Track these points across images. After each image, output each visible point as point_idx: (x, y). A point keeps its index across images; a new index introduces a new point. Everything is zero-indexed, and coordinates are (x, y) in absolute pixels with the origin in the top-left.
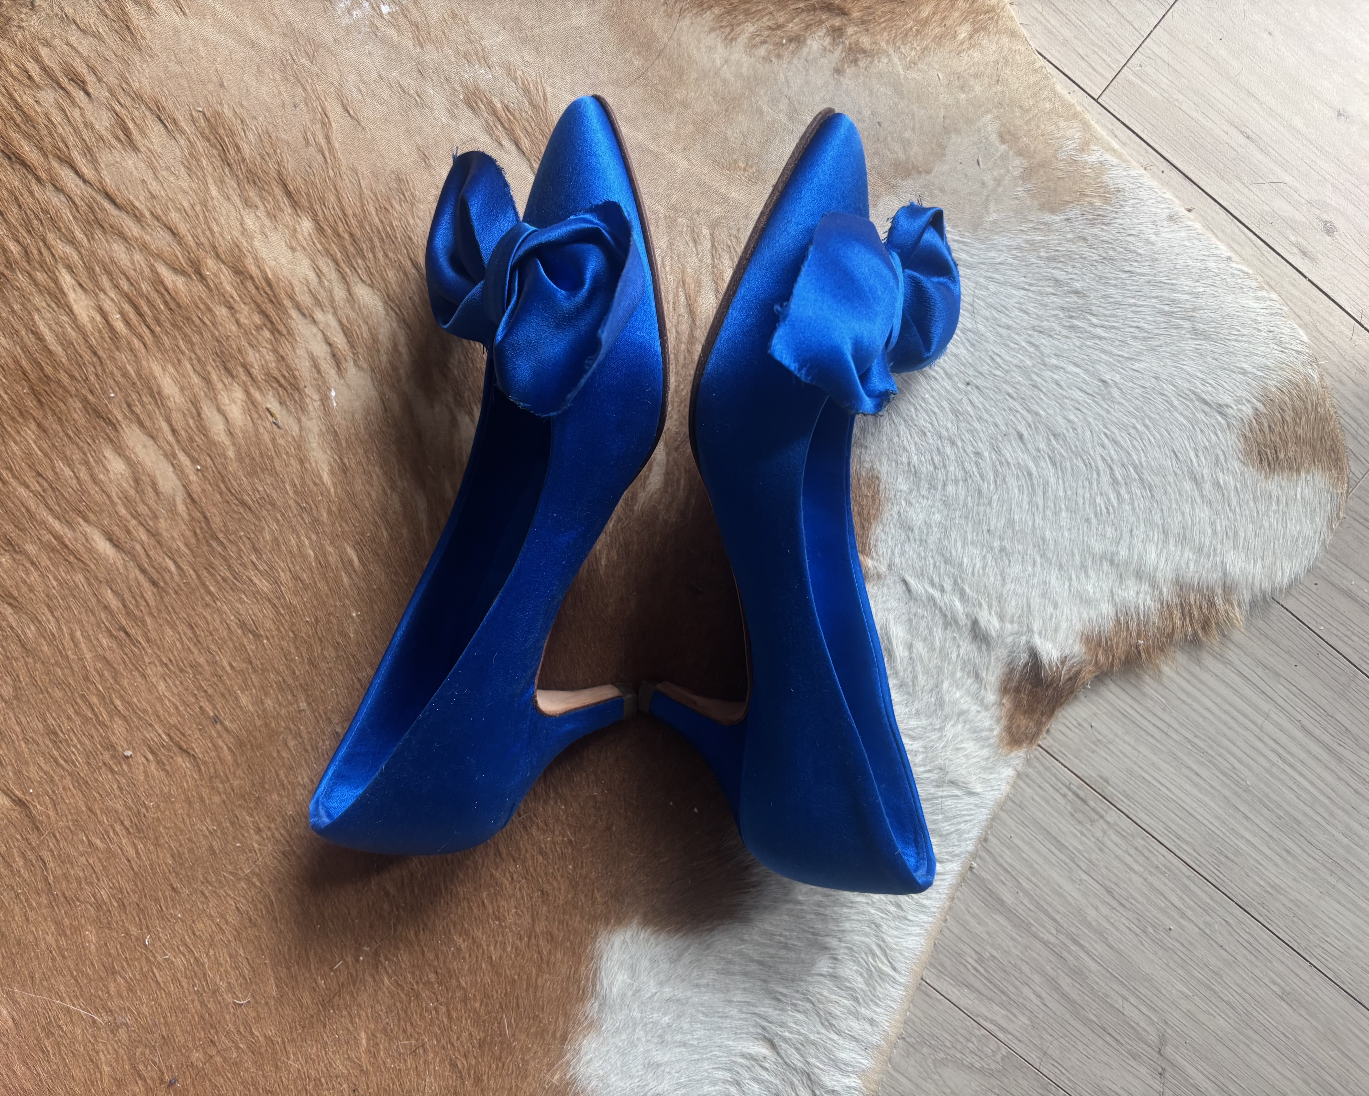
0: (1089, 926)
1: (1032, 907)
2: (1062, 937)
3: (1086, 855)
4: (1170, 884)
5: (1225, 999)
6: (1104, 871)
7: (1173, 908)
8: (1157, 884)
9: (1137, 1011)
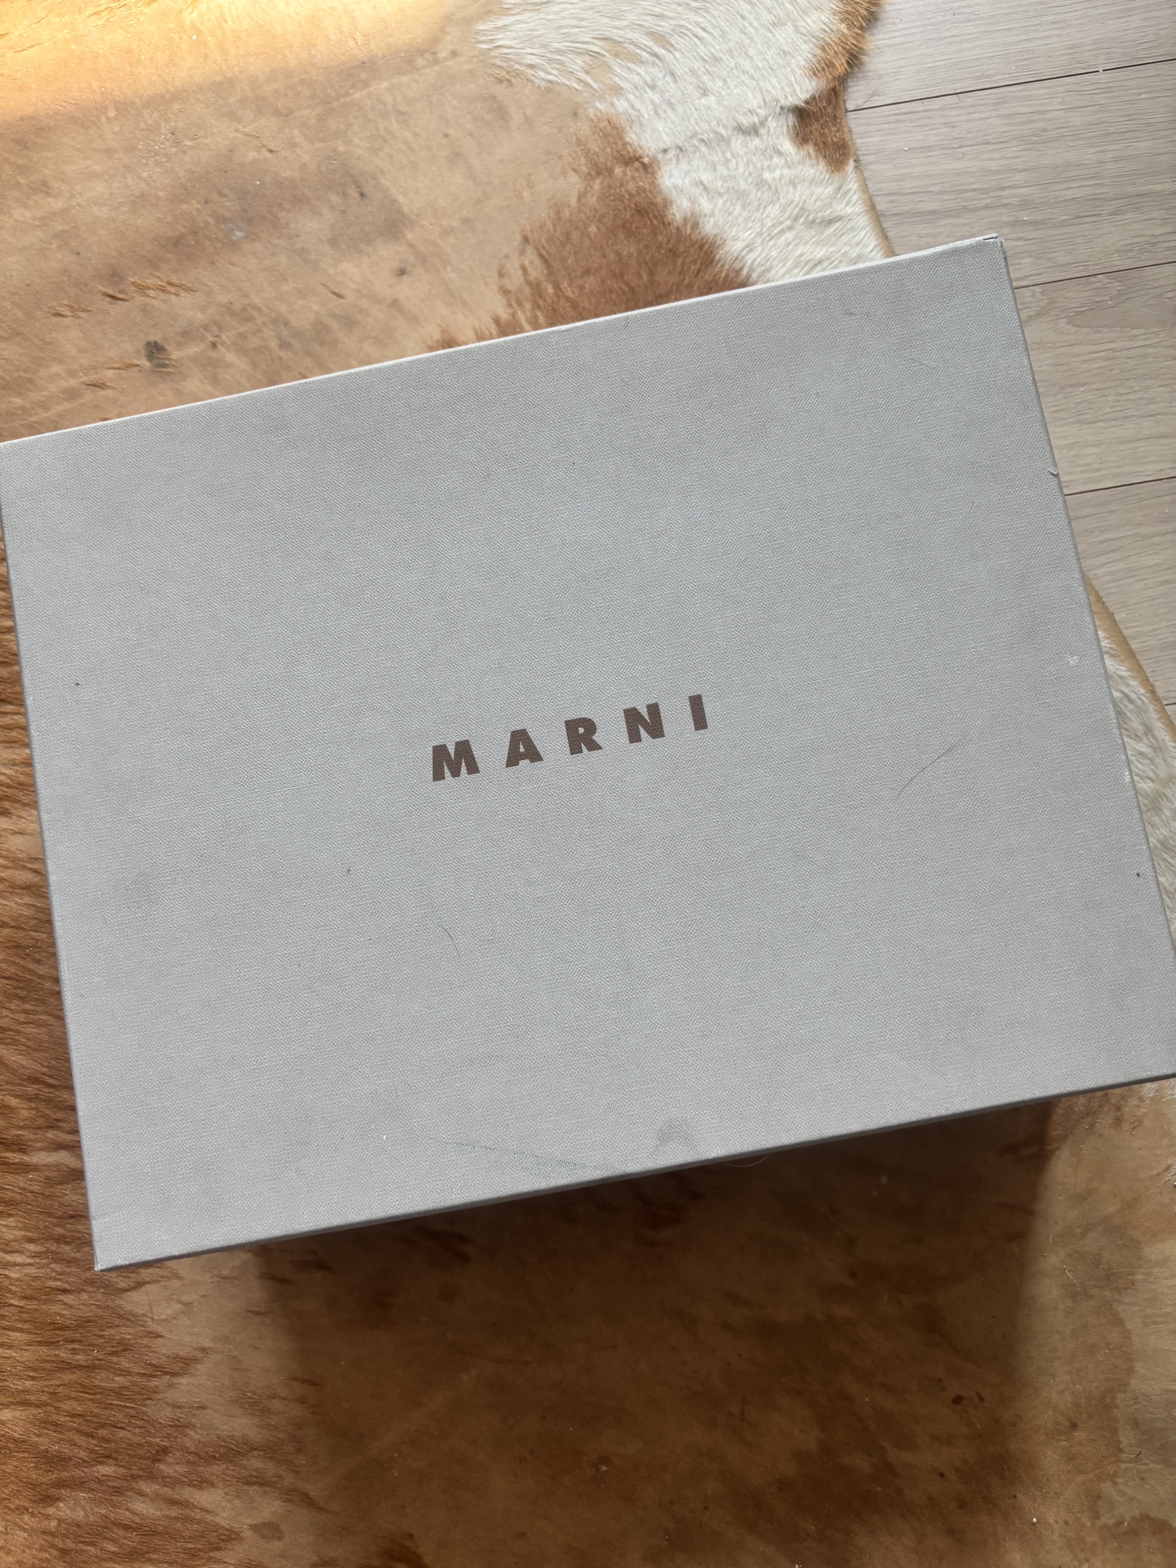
0: (999, 172)
1: (954, 197)
2: (991, 194)
3: (949, 138)
4: (1015, 105)
5: (1125, 130)
6: (969, 136)
7: (1033, 115)
8: (1007, 112)
9: (1085, 188)
